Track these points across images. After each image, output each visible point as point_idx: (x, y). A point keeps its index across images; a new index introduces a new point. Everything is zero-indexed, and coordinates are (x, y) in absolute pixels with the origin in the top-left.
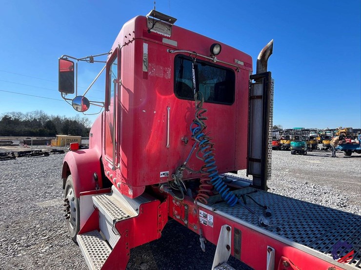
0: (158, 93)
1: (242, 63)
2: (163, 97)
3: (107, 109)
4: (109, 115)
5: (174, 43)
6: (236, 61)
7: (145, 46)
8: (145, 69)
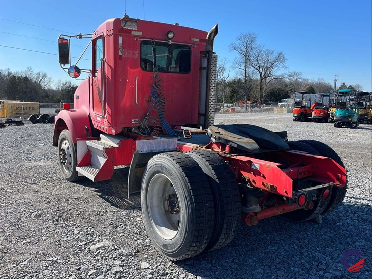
0: (129, 68)
1: (198, 40)
2: (132, 70)
3: (94, 76)
4: (96, 81)
5: (140, 34)
6: (192, 39)
7: (120, 39)
8: (120, 53)
